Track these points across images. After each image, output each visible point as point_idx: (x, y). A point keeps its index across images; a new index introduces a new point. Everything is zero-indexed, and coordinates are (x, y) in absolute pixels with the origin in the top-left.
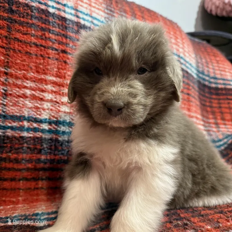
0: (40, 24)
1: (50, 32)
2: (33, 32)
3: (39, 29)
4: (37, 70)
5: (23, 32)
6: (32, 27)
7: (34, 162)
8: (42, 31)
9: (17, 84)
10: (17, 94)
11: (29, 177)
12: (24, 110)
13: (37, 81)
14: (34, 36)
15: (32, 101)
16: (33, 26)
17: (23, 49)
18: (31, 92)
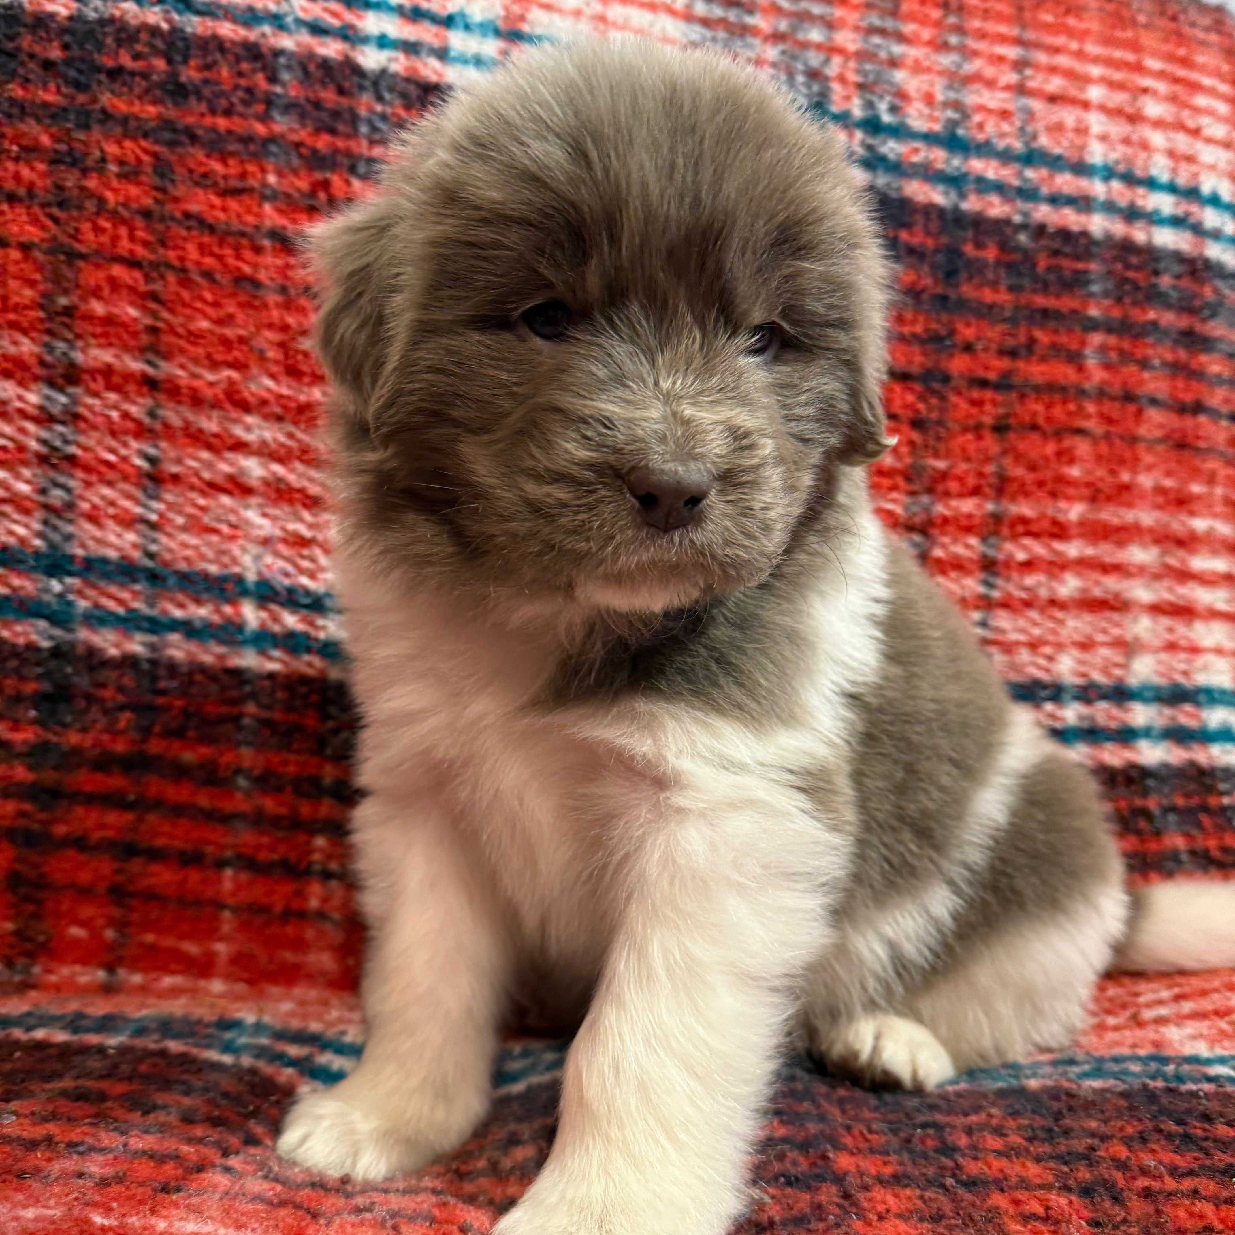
0: (303, 135)
1: (352, 169)
2: (272, 179)
3: (296, 161)
4: (291, 362)
5: (222, 183)
6: (268, 153)
7: (289, 789)
8: (311, 169)
9: (201, 431)
10: (207, 475)
11: (264, 856)
12: (236, 552)
13: (288, 417)
14: (273, 196)
15: (271, 511)
16: (273, 148)
17: (225, 265)
18: (266, 468)
